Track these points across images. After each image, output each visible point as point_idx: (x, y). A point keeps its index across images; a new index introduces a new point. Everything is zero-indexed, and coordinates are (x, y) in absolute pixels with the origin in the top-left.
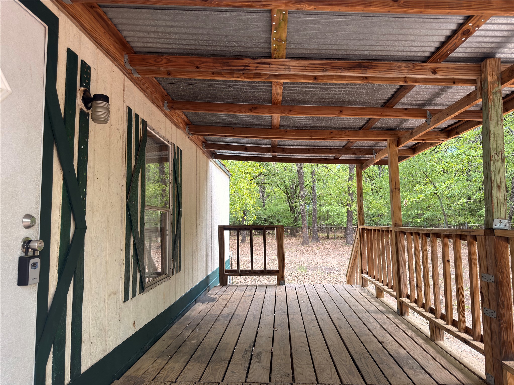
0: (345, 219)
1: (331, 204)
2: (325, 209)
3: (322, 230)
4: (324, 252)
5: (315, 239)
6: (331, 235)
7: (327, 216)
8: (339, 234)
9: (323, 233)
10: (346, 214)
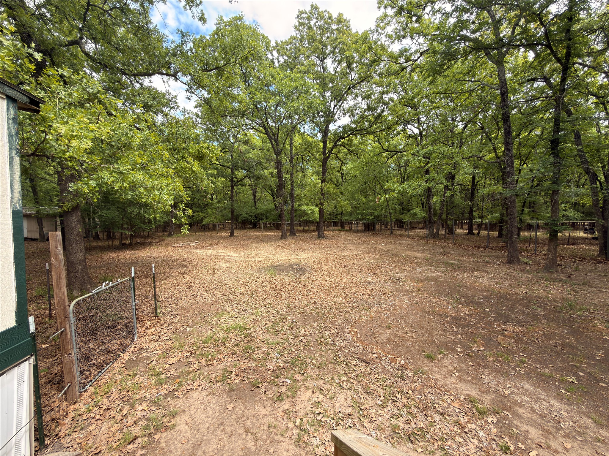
0: (317, 216)
1: (307, 204)
2: (303, 208)
3: (300, 225)
4: (298, 246)
5: (293, 233)
6: (306, 228)
7: (304, 213)
8: (312, 228)
9: (301, 226)
10: (318, 212)
